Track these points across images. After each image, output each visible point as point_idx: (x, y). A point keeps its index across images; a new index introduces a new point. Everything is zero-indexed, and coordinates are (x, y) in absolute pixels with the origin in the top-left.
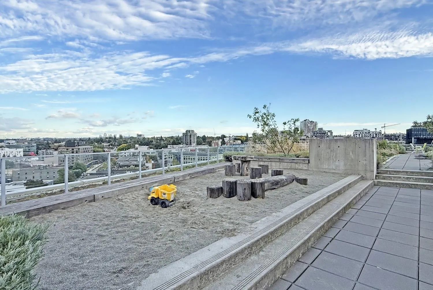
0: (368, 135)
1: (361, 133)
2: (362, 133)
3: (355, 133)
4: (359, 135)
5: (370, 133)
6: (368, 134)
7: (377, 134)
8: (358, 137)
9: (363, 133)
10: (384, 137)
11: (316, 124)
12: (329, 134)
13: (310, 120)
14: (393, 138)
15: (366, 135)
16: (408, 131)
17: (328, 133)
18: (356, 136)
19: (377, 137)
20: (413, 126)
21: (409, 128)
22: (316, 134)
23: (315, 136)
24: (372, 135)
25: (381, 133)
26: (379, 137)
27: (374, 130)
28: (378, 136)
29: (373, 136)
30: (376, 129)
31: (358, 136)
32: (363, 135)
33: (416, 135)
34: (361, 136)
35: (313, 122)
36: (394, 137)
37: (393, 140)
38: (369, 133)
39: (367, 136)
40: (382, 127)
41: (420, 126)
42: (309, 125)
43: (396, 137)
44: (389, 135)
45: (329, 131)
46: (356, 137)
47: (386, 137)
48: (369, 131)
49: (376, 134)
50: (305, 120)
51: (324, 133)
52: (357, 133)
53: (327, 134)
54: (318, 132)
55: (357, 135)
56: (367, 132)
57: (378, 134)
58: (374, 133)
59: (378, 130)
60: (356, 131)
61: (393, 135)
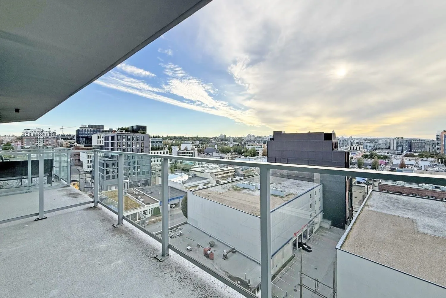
0: (41, 134)
1: (32, 132)
2: (34, 132)
3: (24, 132)
4: (30, 134)
5: (44, 132)
6: (40, 134)
7: (51, 134)
9: (35, 132)
10: (61, 137)
15: (38, 134)
16: (78, 131)
18: (27, 134)
19: (51, 136)
21: (78, 128)
24: (45, 134)
25: (54, 133)
26: (53, 136)
27: (48, 130)
28: (52, 136)
29: (47, 135)
30: (50, 129)
31: (29, 135)
32: (35, 134)
34: (32, 134)
37: (69, 140)
38: (42, 132)
39: (39, 135)
41: (86, 128)
46: (26, 136)
47: (63, 137)
48: (42, 130)
49: (50, 134)
52: (28, 132)
55: (27, 133)
56: (40, 131)
57: (52, 134)
58: (48, 132)
59: (52, 130)
60: (27, 129)
61: (69, 136)
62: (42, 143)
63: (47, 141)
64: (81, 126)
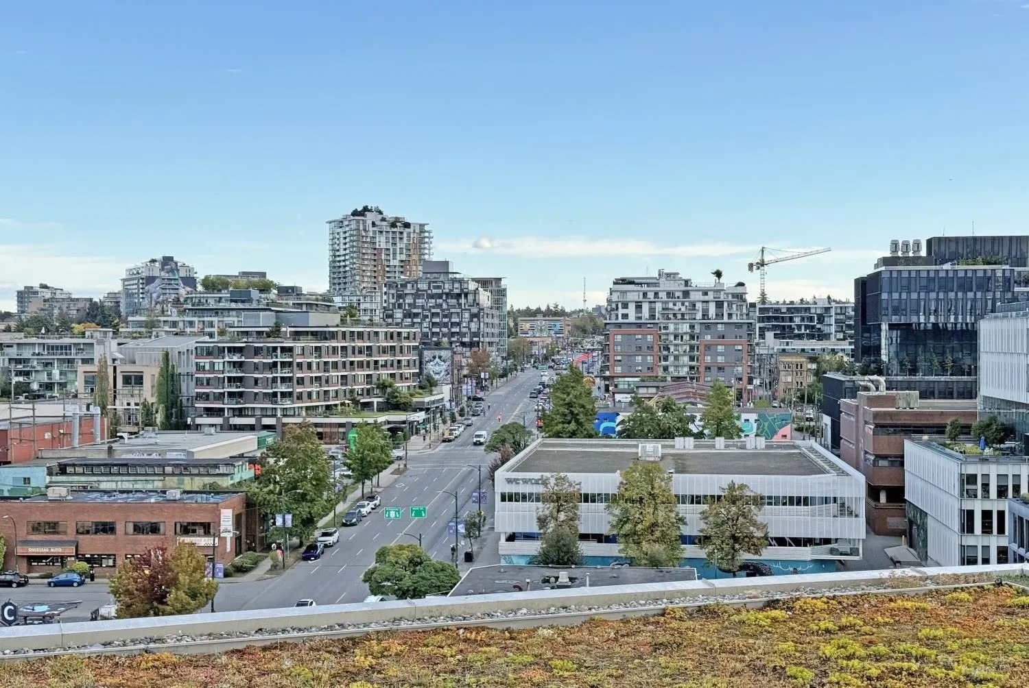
0: (683, 309)
1: (645, 295)
2: (651, 296)
3: (615, 298)
4: (639, 307)
5: (695, 296)
6: (679, 305)
7: (725, 305)
8: (632, 319)
9: (656, 294)
10: (761, 320)
11: (421, 241)
12: (485, 298)
13: (390, 214)
14: (799, 327)
15: (671, 305)
16: (865, 286)
17: (476, 292)
18: (625, 311)
19: (726, 319)
20: (886, 261)
22: (409, 300)
23: (408, 315)
24: (699, 306)
25: (740, 297)
26: (734, 319)
27: (709, 281)
28: (730, 315)
29: (705, 315)
30: (718, 274)
31: (631, 312)
32: (659, 306)
33: (896, 311)
35: (407, 225)
36: (803, 319)
37: (800, 337)
38: (686, 294)
39: (675, 315)
40: (751, 266)
41: (916, 260)
42: (382, 242)
43: (811, 319)
44: (778, 310)
45: (485, 283)
46: (620, 320)
47: (769, 319)
48: (687, 282)
49: (719, 305)
50: (355, 213)
51: (458, 296)
52: (629, 297)
53: (476, 303)
54: (423, 286)
55: (625, 306)
56: (678, 288)
57: (730, 304)
58: (711, 296)
59: (728, 281)
60: (625, 281)
61: (798, 310)
62: (686, 359)
63: (708, 347)
64: (888, 254)
